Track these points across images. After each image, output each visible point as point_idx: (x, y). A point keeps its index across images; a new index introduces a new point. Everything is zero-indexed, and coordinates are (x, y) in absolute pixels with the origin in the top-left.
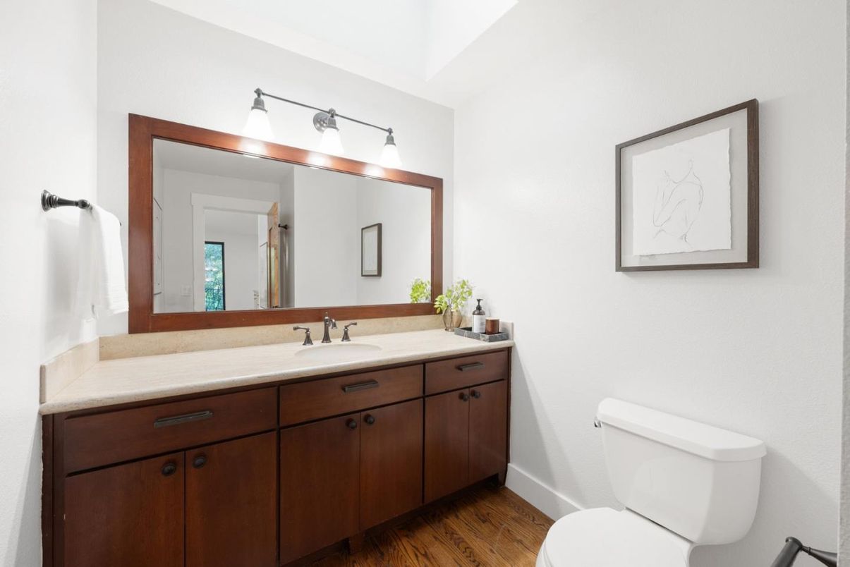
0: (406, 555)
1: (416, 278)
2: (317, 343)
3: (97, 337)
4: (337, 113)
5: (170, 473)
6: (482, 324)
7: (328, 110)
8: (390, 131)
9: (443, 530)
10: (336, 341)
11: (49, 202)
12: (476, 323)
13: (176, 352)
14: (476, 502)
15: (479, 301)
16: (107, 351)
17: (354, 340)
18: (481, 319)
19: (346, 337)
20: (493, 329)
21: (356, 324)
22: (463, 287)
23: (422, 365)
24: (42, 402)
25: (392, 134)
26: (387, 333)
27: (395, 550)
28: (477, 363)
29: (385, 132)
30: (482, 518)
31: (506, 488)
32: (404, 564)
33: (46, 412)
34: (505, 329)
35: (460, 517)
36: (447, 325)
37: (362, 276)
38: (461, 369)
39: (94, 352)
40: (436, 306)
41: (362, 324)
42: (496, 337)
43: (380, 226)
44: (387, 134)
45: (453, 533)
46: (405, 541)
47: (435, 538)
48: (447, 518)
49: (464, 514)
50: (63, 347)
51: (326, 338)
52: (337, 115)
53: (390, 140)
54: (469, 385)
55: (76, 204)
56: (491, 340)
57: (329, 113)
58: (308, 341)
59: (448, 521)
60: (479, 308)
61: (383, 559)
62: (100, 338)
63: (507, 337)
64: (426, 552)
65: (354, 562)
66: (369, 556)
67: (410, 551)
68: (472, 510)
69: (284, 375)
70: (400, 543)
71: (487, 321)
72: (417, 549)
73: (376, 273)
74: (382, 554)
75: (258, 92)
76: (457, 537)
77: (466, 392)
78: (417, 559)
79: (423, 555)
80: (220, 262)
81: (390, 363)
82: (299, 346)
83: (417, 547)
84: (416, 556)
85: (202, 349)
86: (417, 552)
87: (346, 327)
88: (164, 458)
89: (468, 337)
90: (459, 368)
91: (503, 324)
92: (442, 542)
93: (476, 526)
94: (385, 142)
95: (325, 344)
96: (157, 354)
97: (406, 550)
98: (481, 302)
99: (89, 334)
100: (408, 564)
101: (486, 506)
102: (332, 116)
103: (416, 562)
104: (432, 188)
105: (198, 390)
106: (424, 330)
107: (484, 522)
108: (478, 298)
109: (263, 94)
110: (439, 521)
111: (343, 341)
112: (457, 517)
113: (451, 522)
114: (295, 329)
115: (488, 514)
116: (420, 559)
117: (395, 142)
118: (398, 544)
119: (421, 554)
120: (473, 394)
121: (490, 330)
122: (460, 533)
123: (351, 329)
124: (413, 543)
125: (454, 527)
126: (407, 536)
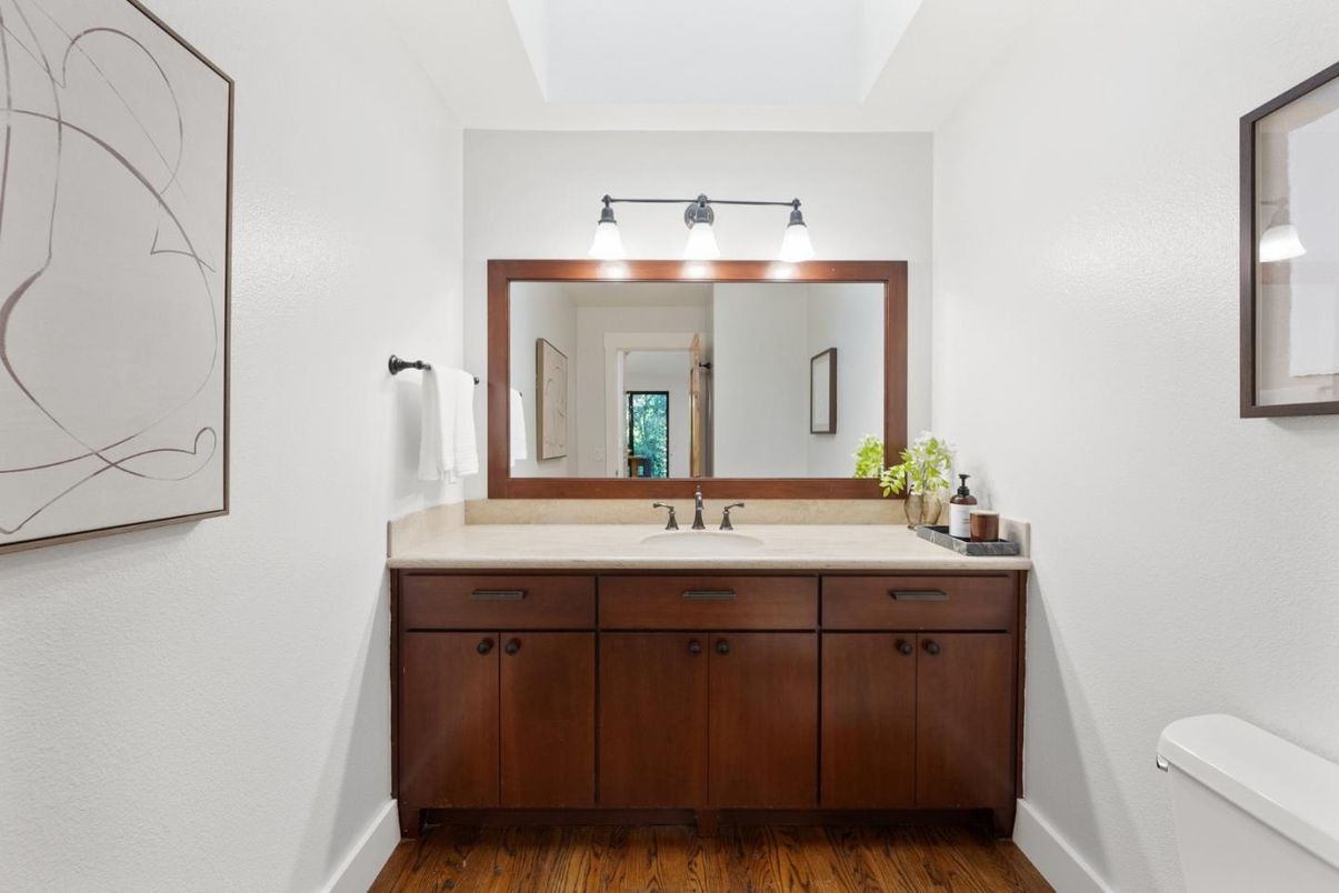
0: (777, 874)
1: (868, 436)
2: (685, 528)
3: (462, 500)
4: (709, 199)
5: (484, 652)
6: (965, 521)
7: (696, 198)
8: (796, 204)
9: (852, 864)
10: (712, 528)
11: (396, 366)
12: (956, 519)
13: (529, 523)
14: (936, 843)
15: (963, 477)
16: (471, 516)
17: (738, 530)
18: (965, 512)
19: (726, 524)
20: (985, 532)
21: (741, 505)
22: (930, 452)
23: (816, 580)
24: (389, 556)
25: (799, 209)
26: (799, 523)
27: (762, 858)
28: (938, 591)
29: (786, 207)
30: (934, 874)
31: (1013, 845)
32: (767, 883)
33: (395, 566)
34: (1013, 535)
35: (894, 856)
36: (912, 520)
37: (812, 432)
38: (894, 597)
39: (459, 516)
40: (882, 485)
41: (753, 506)
42: (985, 548)
43: (833, 353)
44: (792, 209)
45: (867, 876)
46: (782, 851)
47: (834, 869)
48: (867, 847)
49: (902, 853)
50: (418, 505)
51: (698, 523)
52: (709, 202)
53: (797, 219)
54: (916, 628)
55: (413, 365)
56: (970, 552)
57: (697, 202)
58: (672, 524)
59: (868, 853)
60: (963, 491)
61: (740, 862)
62: (465, 501)
63: (1017, 552)
64: (808, 882)
65: (700, 848)
66: (723, 850)
67: (784, 871)
68: (922, 855)
69: (602, 562)
70: (774, 851)
71: (971, 515)
72: (797, 873)
73: (827, 429)
74: (742, 855)
75: (607, 200)
76: (875, 885)
77: (910, 638)
78: (791, 887)
79: (803, 886)
80: (664, 419)
81: (756, 567)
82: (661, 529)
83: (798, 867)
84: (791, 881)
85: (554, 523)
86: (795, 878)
87: (726, 509)
88: (482, 636)
89: (936, 543)
90: (892, 594)
91: (1011, 525)
92: (841, 879)
93: (918, 884)
94: (788, 221)
95: (695, 531)
96: (513, 523)
97: (778, 863)
98: (967, 480)
99: (452, 496)
100: (774, 886)
101: (954, 859)
102: (702, 206)
103: (786, 889)
104: (885, 281)
105: (509, 566)
106: (869, 523)
107: (936, 883)
108: (962, 473)
109: (613, 201)
110: (851, 848)
111: (721, 528)
112: (888, 855)
113: (874, 858)
114: (655, 506)
115: (951, 874)
116: (794, 887)
117: (804, 220)
118: (770, 852)
119: (800, 881)
120: (926, 645)
121: (977, 534)
122: (881, 880)
123: (735, 513)
124: (794, 859)
125: (875, 867)
126: (789, 846)
